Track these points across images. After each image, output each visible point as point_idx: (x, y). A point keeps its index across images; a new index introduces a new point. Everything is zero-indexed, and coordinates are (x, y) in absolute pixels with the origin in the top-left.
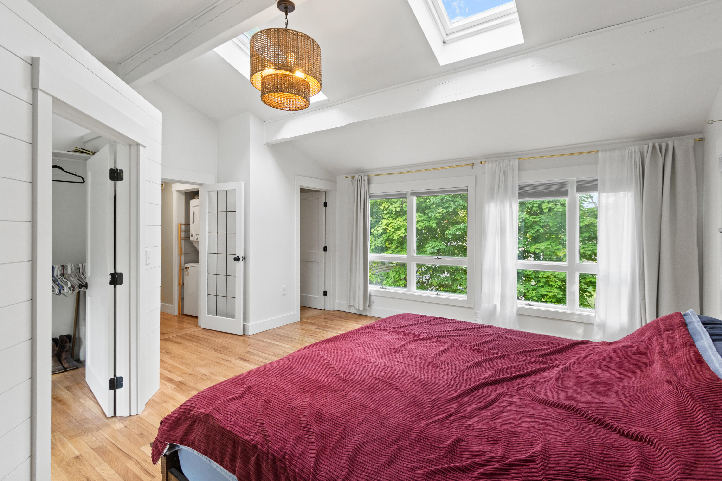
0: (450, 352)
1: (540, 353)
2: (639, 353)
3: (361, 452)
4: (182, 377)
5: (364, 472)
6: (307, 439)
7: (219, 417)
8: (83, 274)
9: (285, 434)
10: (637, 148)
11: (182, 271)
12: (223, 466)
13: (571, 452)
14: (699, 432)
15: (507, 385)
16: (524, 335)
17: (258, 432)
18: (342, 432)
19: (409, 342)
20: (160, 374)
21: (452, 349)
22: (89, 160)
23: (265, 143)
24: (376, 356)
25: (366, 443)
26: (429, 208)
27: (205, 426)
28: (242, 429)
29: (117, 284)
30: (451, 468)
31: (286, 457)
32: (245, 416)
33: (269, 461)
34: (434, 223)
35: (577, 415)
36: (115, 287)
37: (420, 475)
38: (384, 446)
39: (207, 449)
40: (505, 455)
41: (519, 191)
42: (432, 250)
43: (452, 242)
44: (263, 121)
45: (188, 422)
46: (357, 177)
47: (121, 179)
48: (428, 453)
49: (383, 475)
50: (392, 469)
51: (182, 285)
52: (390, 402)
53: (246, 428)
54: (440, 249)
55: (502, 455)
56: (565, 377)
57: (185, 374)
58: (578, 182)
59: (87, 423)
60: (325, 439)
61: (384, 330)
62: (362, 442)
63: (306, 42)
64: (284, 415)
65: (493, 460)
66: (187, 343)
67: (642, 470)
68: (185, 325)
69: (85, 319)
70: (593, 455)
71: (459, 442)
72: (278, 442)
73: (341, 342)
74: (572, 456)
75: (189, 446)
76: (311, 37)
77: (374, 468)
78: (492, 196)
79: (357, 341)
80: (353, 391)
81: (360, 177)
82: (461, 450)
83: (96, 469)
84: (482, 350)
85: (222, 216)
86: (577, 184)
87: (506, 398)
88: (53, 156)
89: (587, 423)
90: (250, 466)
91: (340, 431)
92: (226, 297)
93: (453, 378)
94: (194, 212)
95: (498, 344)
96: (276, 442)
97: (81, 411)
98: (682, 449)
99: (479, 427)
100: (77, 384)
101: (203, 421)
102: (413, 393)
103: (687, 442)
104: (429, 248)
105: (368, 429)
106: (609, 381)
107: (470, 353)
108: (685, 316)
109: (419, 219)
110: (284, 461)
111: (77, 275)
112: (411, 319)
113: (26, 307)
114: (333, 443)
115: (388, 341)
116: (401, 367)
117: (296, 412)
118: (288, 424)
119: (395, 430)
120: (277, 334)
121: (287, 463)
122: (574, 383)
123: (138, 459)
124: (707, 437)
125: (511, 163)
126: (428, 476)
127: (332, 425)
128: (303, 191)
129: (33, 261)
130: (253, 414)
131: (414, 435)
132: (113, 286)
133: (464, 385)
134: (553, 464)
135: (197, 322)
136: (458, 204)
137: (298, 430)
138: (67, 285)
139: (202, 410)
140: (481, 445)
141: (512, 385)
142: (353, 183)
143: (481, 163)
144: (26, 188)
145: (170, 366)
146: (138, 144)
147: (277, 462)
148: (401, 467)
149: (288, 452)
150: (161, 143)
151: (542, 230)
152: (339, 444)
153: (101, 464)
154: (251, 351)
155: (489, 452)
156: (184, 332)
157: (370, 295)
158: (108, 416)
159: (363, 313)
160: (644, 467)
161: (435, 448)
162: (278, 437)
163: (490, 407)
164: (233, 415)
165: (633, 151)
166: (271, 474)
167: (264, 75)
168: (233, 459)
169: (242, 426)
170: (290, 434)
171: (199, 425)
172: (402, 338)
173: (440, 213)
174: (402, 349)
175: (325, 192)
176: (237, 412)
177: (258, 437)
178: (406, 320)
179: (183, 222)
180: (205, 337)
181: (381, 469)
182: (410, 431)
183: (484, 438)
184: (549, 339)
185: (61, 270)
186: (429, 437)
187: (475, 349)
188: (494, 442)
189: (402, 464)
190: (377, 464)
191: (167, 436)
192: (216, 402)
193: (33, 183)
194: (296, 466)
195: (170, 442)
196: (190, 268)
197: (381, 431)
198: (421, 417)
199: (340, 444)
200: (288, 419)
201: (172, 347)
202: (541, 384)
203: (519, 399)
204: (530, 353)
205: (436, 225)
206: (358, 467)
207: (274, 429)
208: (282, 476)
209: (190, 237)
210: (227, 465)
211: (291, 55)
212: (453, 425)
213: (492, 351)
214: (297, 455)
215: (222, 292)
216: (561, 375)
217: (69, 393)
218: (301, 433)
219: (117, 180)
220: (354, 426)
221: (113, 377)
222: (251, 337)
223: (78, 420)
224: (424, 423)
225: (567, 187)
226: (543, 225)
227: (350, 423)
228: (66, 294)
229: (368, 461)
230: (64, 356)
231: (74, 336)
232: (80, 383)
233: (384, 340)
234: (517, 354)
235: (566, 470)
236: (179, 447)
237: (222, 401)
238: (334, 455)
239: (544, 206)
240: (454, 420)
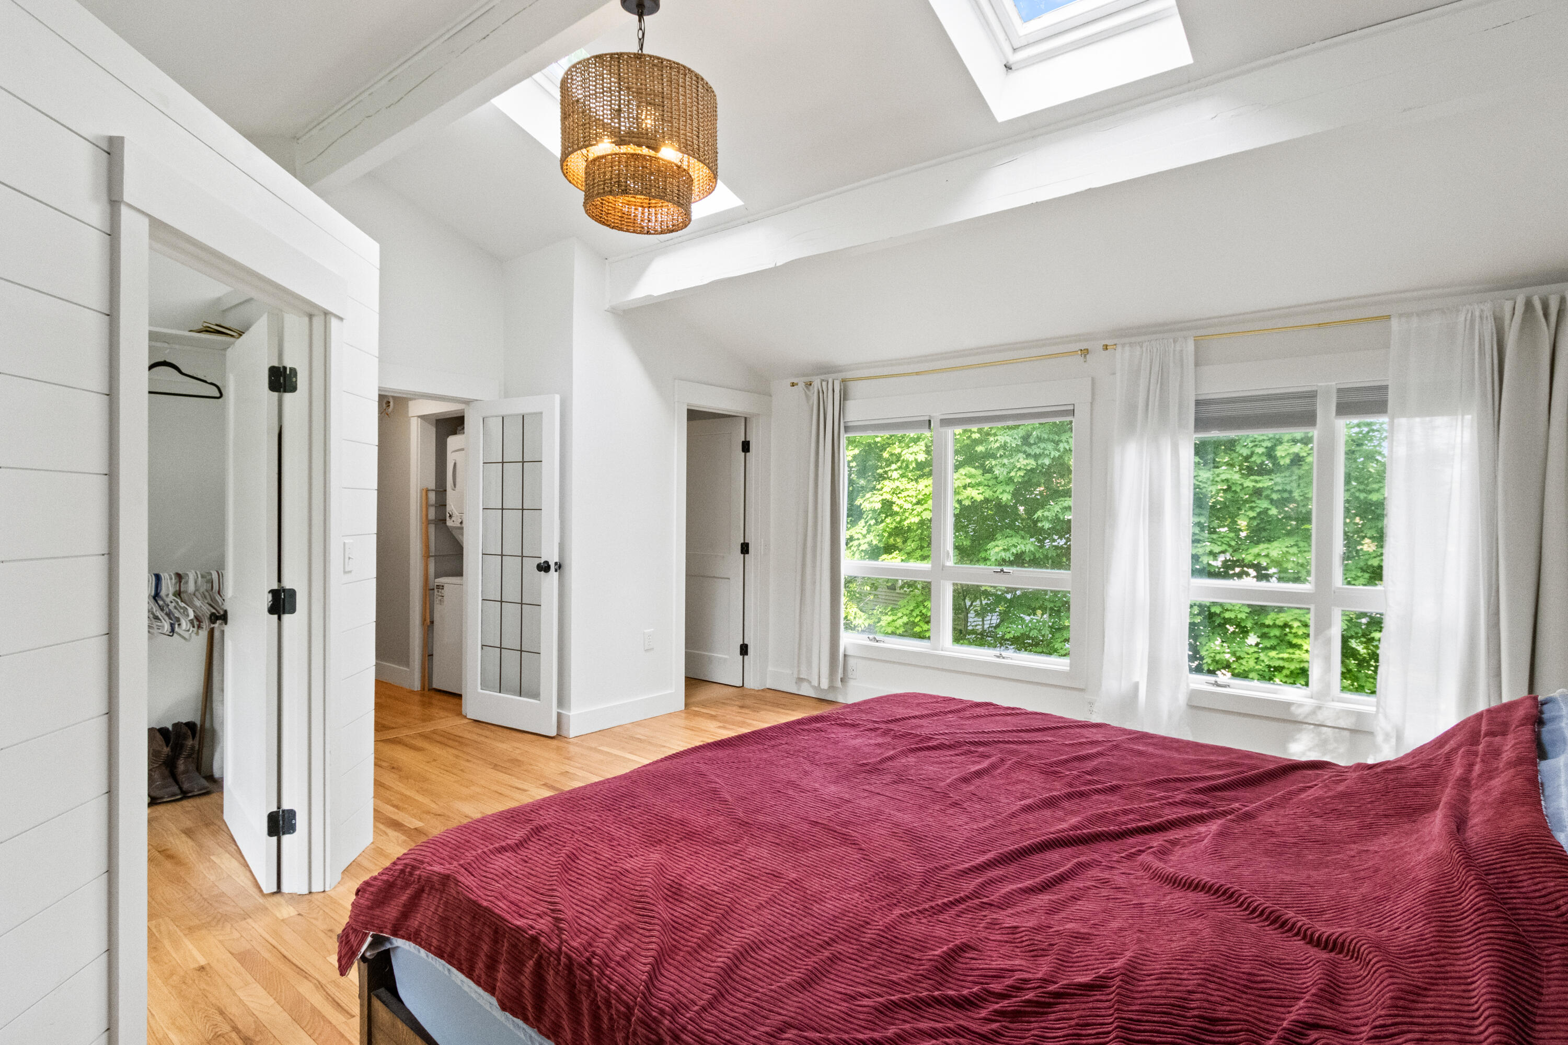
0: (993, 776)
1: (1201, 785)
2: (1418, 785)
3: (749, 959)
4: (421, 820)
5: (749, 996)
6: (641, 931)
7: (467, 880)
8: (219, 593)
9: (598, 919)
10: (1487, 308)
11: (431, 592)
12: (473, 980)
13: (1185, 969)
14: (1458, 931)
15: (1105, 847)
16: (1175, 745)
17: (545, 913)
18: (717, 920)
19: (904, 753)
20: (375, 810)
21: (999, 771)
22: (229, 350)
23: (607, 306)
24: (824, 777)
25: (763, 944)
26: (994, 456)
27: (440, 899)
28: (512, 906)
29: (284, 613)
30: (937, 1001)
31: (594, 961)
32: (522, 882)
33: (560, 968)
34: (1004, 491)
35: (1232, 905)
36: (279, 619)
37: (865, 1009)
38: (802, 951)
39: (443, 945)
40: (1053, 976)
41: (1196, 413)
42: (1003, 554)
43: (1056, 537)
44: (603, 258)
45: (408, 892)
46: (816, 383)
47: (294, 389)
48: (892, 970)
49: (787, 1004)
50: (809, 994)
51: (429, 625)
52: (835, 871)
53: (521, 904)
54: (1023, 553)
55: (1045, 977)
56: (1236, 831)
57: (428, 813)
58: (1339, 390)
59: (224, 903)
60: (679, 933)
61: (853, 726)
62: (756, 941)
63: (681, 80)
64: (603, 883)
65: (1025, 986)
66: (437, 750)
67: (1318, 1003)
68: (435, 711)
69: (222, 690)
70: (1230, 976)
71: (965, 952)
72: (581, 933)
73: (751, 747)
74: (1184, 977)
75: (409, 939)
76: (693, 69)
77: (771, 990)
78: (1130, 426)
79: (786, 746)
80: (758, 845)
81: (824, 384)
82: (965, 966)
83: (238, 993)
84: (1068, 773)
85: (513, 471)
86: (1338, 397)
87: (1095, 872)
88: (150, 340)
89: (1245, 921)
90: (523, 978)
91: (714, 919)
92: (521, 651)
93: (985, 829)
94: (455, 464)
95: (1109, 764)
96: (578, 934)
97: (213, 878)
98: (1411, 962)
99: (1015, 924)
100: (207, 825)
101: (437, 890)
102: (889, 854)
103: (1426, 950)
104: (997, 549)
105: (773, 918)
106: (1333, 841)
107: (1038, 780)
108: (1545, 703)
109: (968, 481)
110: (590, 969)
111: (207, 594)
112: (918, 705)
113: (96, 650)
114: (695, 940)
115: (856, 749)
116: (875, 802)
117: (628, 880)
118: (609, 900)
119: (832, 923)
120: (632, 738)
121: (595, 973)
122: (1251, 844)
123: (320, 979)
124: (1469, 940)
125: (1178, 348)
126: (881, 1012)
127: (699, 908)
128: (693, 415)
129: (112, 555)
130: (538, 880)
131: (869, 935)
132: (276, 616)
133: (1005, 843)
134: (1141, 992)
135: (461, 705)
136: (1065, 449)
137: (627, 912)
138: (188, 615)
139: (437, 868)
140: (1010, 957)
141: (1117, 849)
142: (807, 397)
143: (1106, 347)
144: (96, 406)
145: (398, 796)
146: (326, 314)
147: (575, 969)
148: (828, 992)
149: (598, 951)
150: (377, 310)
151: (1274, 511)
152: (706, 943)
153: (247, 984)
154: (572, 770)
155: (1021, 970)
156: (428, 728)
157: (845, 656)
158: (265, 891)
159: (830, 697)
160: (1326, 998)
161: (911, 961)
162: (584, 924)
163: (1055, 889)
164: (497, 878)
165: (1477, 314)
166: (562, 995)
167: (591, 157)
168: (491, 967)
169: (512, 899)
170: (609, 920)
171: (431, 897)
172: (889, 744)
173: (1020, 469)
174: (885, 766)
175: (746, 419)
176: (506, 873)
177: (543, 921)
178: (907, 708)
179: (432, 485)
180: (475, 737)
181: (784, 993)
182: (863, 926)
183: (1019, 945)
184: (1233, 756)
185: (176, 584)
186: (903, 940)
187: (1050, 771)
188: (1036, 953)
189: (833, 988)
190: (779, 984)
191: (368, 919)
192: (467, 854)
193: (112, 395)
194: (611, 979)
195: (373, 930)
196: (446, 586)
197: (801, 923)
198: (895, 901)
199: (711, 944)
200: (610, 892)
201: (402, 755)
202: (1184, 846)
203: (1124, 876)
204: (1178, 785)
205: (1009, 497)
206: (738, 986)
207: (577, 908)
208: (584, 999)
209: (448, 518)
210: (479, 977)
211: (647, 110)
212: (960, 920)
213: (1089, 777)
214: (618, 958)
215: (511, 640)
216: (1228, 827)
217: (190, 843)
218: (631, 918)
219: (285, 391)
220: (746, 910)
221: (275, 809)
222: (575, 740)
223: (205, 896)
224: (897, 912)
225: (1314, 404)
226: (1278, 500)
227: (737, 906)
228: (186, 635)
229: (761, 977)
230: (181, 765)
231: (203, 725)
232: (213, 824)
233: (846, 747)
234: (1148, 785)
235: (1165, 1004)
236: (391, 943)
237: (479, 851)
238: (694, 962)
239: (1280, 452)
240: (967, 910)
